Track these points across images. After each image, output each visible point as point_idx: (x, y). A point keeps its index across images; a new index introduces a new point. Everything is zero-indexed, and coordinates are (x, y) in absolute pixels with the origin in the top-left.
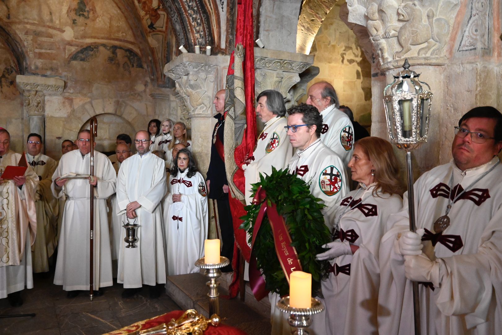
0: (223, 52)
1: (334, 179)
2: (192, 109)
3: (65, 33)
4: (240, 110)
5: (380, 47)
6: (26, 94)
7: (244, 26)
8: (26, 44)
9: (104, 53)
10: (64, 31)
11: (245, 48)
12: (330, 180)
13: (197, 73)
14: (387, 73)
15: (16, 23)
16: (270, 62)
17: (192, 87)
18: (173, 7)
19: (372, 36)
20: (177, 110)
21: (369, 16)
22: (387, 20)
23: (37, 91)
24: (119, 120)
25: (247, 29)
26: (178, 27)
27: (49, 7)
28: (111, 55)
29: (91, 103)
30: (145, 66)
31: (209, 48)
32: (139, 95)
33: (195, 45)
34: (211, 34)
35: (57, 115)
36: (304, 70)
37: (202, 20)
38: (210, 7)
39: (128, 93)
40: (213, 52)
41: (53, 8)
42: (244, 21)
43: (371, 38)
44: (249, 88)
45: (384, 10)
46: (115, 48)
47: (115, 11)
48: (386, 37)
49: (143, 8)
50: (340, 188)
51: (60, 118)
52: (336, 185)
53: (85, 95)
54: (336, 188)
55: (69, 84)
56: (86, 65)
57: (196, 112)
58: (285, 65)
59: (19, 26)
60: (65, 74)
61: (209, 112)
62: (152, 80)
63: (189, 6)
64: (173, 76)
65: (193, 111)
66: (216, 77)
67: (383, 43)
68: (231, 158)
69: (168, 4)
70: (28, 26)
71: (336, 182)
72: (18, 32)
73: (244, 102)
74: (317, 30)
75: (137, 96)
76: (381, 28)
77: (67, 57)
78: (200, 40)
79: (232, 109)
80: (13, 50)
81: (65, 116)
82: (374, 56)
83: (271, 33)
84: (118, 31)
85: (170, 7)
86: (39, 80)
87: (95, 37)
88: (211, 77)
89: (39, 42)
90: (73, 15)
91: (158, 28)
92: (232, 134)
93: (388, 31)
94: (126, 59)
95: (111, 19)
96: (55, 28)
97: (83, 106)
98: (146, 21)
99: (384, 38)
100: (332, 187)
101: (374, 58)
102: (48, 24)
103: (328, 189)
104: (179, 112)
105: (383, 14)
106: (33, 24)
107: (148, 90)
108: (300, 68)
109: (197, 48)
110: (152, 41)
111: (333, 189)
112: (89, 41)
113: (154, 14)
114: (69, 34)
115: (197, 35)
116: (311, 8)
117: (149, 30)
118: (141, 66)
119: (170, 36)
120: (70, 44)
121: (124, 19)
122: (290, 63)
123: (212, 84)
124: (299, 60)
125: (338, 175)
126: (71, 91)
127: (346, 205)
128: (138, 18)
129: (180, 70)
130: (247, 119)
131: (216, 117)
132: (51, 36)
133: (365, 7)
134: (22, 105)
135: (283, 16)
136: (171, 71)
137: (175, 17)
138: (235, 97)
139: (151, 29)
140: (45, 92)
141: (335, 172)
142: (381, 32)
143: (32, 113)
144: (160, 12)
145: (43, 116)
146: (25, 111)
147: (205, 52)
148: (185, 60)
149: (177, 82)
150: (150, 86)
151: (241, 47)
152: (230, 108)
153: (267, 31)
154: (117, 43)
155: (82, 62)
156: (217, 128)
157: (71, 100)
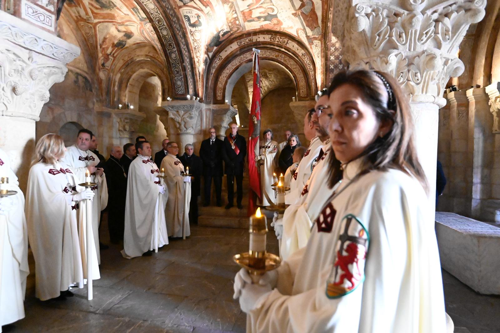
9: (72, 77)
28: (76, 79)
29: (64, 113)
30: (93, 91)
39: (85, 109)
46: (78, 74)
49: (102, 52)
53: (61, 107)
75: (89, 111)
81: (49, 121)
84: (80, 63)
91: (106, 67)
94: (83, 84)
97: (60, 115)
98: (101, 60)
107: (95, 108)
110: (102, 75)
113: (107, 57)
117: (101, 67)
118: (91, 91)
119: (111, 74)
128: (95, 57)
139: (103, 66)
144: (110, 57)
150: (96, 105)
154: (78, 71)
157: (52, 110)
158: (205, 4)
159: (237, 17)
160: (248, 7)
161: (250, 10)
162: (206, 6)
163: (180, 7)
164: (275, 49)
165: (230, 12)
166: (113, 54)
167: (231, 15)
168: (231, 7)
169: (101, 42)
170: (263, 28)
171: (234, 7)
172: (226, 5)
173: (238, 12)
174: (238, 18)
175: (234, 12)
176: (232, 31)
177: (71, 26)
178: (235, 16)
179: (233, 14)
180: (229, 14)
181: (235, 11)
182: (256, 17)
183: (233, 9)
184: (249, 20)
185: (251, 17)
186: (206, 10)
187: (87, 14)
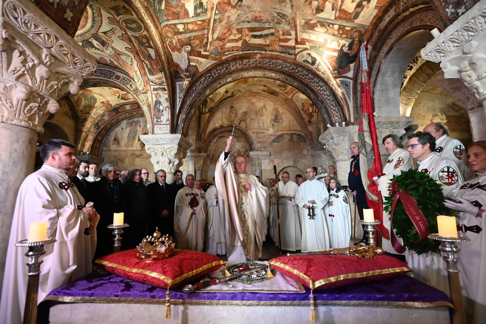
0: (353, 124)
1: (451, 175)
2: (337, 157)
4: (369, 149)
5: (475, 86)
6: (254, 160)
7: (367, 103)
8: (253, 138)
9: (287, 138)
10: (269, 130)
11: (369, 115)
12: (448, 175)
13: (338, 137)
14: (484, 102)
15: (249, 129)
16: (384, 124)
17: (336, 145)
18: (323, 106)
19: (466, 82)
20: (326, 162)
21: (462, 70)
22: (478, 68)
23: (258, 158)
24: (295, 169)
25: (369, 105)
26: (325, 116)
27: (262, 120)
28: (290, 138)
29: (282, 162)
30: (307, 141)
31: (344, 123)
32: (305, 156)
33: (336, 123)
34: (344, 116)
35: (267, 168)
36: (408, 126)
37: (338, 110)
38: (343, 103)
39: (299, 155)
40: (347, 125)
41: (264, 121)
42: (367, 101)
43: (466, 83)
44: (374, 136)
45: (474, 62)
46: (292, 134)
47: (291, 117)
48: (479, 79)
49: (305, 113)
50: (457, 180)
51: (268, 170)
52: (453, 179)
53: (279, 158)
54: (454, 181)
55: (272, 154)
56: (279, 144)
57: (339, 158)
58: (394, 125)
59: (251, 131)
60: (270, 149)
61: (347, 157)
62: (311, 148)
63: (331, 104)
64: (323, 142)
65: (337, 158)
66: (350, 138)
67: (478, 83)
68: (365, 177)
69: (319, 106)
70: (254, 130)
71: (453, 176)
72: (250, 133)
73: (372, 144)
74: (412, 104)
75: (304, 156)
76: (474, 74)
77: (270, 141)
78: (338, 120)
79: (364, 150)
80: (248, 142)
81: (271, 169)
82: (468, 98)
83: (382, 108)
84: (293, 126)
85: (321, 107)
86: (259, 153)
87: (282, 131)
88: (347, 138)
89: (258, 136)
90: (273, 122)
91: (313, 122)
92: (365, 164)
93: (480, 74)
94: (298, 139)
95: (289, 121)
96: (265, 129)
97: (278, 163)
98: (307, 119)
99: (477, 80)
100: (450, 180)
101: (469, 99)
102: (262, 128)
103: (447, 181)
104: (327, 163)
105: (474, 65)
107: (309, 153)
108: (404, 125)
109: (337, 124)
110: (310, 128)
111: (451, 181)
112: (280, 133)
113: (311, 115)
114: (271, 131)
115: (337, 118)
116: (406, 92)
117: (308, 123)
118: (305, 142)
119: (319, 125)
120: (272, 135)
121: (295, 121)
122: (398, 123)
123: (347, 142)
124: (404, 120)
125: (454, 172)
126: (273, 157)
127: (465, 188)
128: (303, 119)
129: (328, 137)
130: (374, 153)
131: (352, 157)
132: (263, 133)
133: (457, 66)
134: (252, 165)
135: (389, 98)
136: (323, 139)
137: (324, 111)
138: (365, 142)
140: (262, 158)
141: (451, 170)
142: (474, 77)
143: (256, 168)
144: (313, 114)
145: (261, 169)
146: (253, 168)
147: (342, 126)
148: (331, 131)
149: (328, 144)
150: (310, 151)
151: (366, 115)
152: (362, 149)
153: (379, 107)
154: (293, 132)
155: (277, 143)
156: (354, 163)
157: (273, 161)
158: (303, 43)
159: (340, 26)
160: (334, 11)
161: (340, 10)
162: (304, 44)
163: (295, 59)
164: (407, 16)
165: (327, 29)
166: (315, 111)
167: (332, 29)
168: (323, 25)
169: (301, 107)
170: (381, 7)
171: (325, 22)
172: (316, 29)
173: (334, 23)
174: (342, 26)
175: (331, 26)
176: (356, 37)
177: (285, 107)
178: (336, 27)
179: (333, 27)
180: (330, 31)
181: (330, 24)
182: (355, 8)
183: (326, 24)
184: (353, 17)
185: (349, 13)
186: (307, 45)
187: (285, 96)
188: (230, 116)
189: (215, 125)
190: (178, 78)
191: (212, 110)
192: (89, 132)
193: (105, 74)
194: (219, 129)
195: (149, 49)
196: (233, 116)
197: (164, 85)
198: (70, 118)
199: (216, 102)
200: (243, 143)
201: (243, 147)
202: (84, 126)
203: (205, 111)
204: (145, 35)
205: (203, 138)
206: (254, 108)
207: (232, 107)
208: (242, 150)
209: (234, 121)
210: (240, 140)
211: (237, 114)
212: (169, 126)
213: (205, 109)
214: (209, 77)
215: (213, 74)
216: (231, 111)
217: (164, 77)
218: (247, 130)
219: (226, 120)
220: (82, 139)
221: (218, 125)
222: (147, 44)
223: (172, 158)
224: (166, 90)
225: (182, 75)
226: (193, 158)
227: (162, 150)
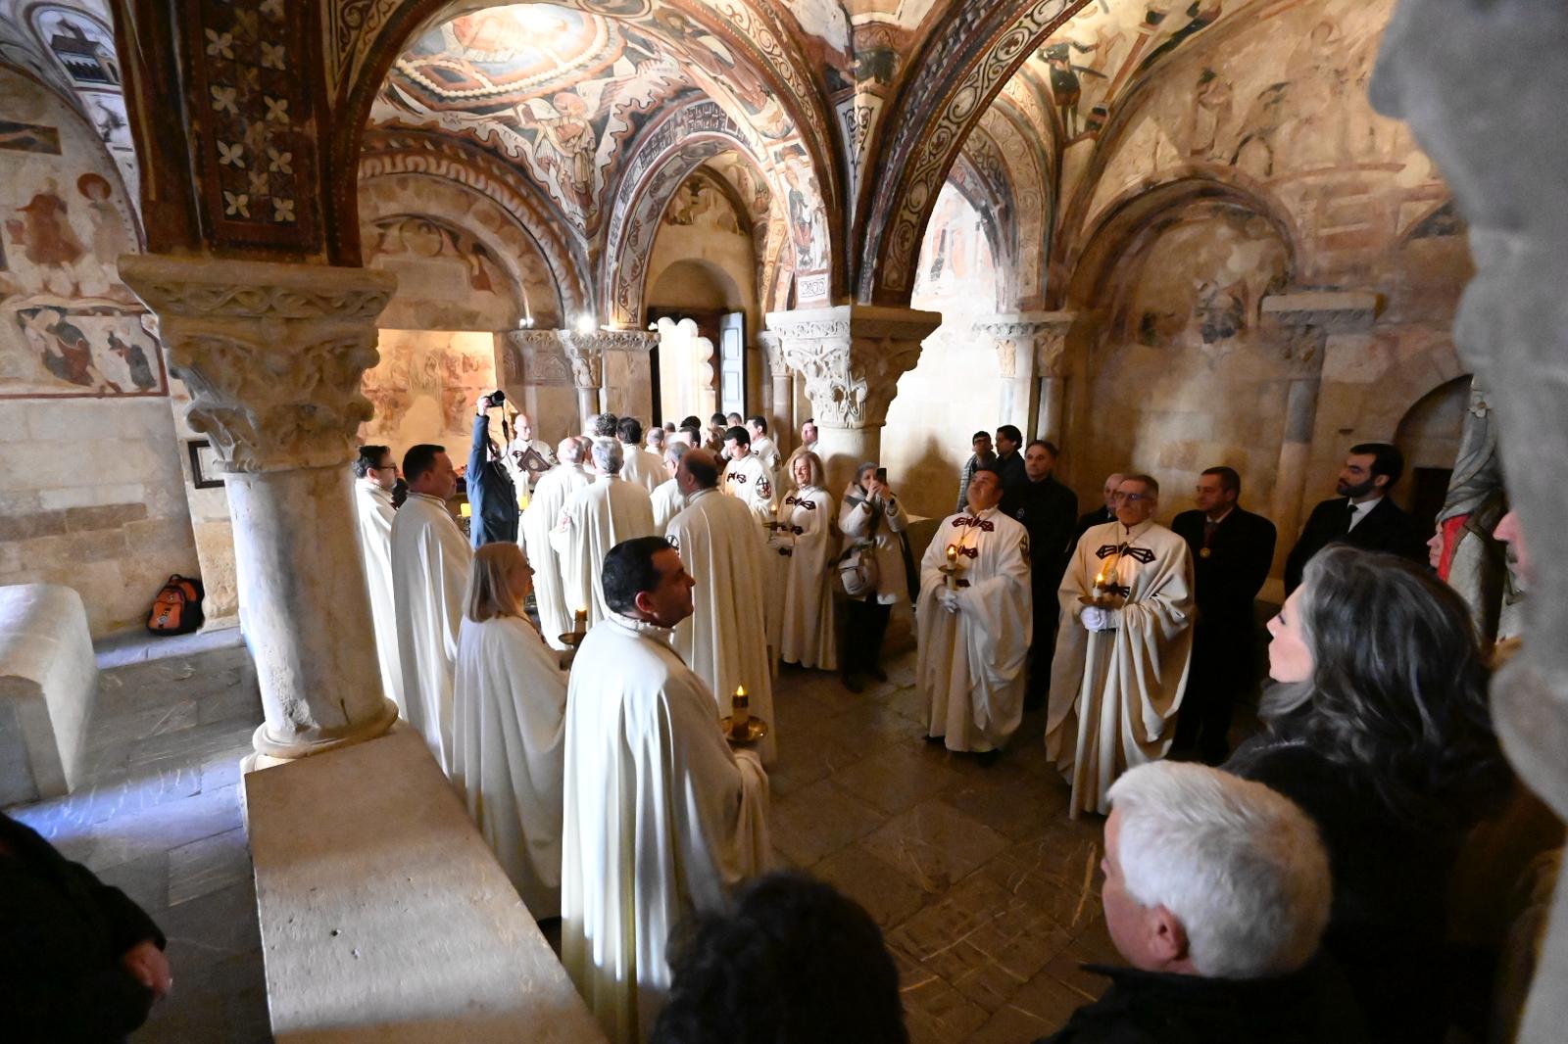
3: (1404, 172)
6: (1285, 334)
8: (1299, 222)
10: (1403, 166)
15: (1283, 180)
23: (1309, 327)
27: (1369, 117)
29: (1450, 344)
35: (1351, 378)
51: (1357, 385)
53: (1434, 325)
55: (1392, 303)
56: (1453, 243)
59: (1290, 186)
60: (1386, 275)
70: (1310, 180)
72: (1285, 200)
77: (1399, 232)
81: (1372, 379)
86: (1314, 302)
89: (1330, 211)
96: (1376, 167)
97: (1425, 353)
102: (1360, 161)
106: (1323, 171)
114: (1414, 171)
120: (1414, 196)
126: (1395, 319)
132: (1362, 189)
140: (1328, 327)
143: (1292, 375)
145: (1318, 381)
155: (1442, 239)
157: (1392, 341)
188: (1194, 126)
189: (1123, 183)
190: (836, 89)
191: (1099, 119)
192: (781, 261)
193: (710, 116)
194: (1140, 196)
195: (703, 39)
196: (1208, 118)
197: (794, 137)
198: (734, 232)
199: (1112, 76)
200: (1263, 242)
201: (1261, 267)
202: (765, 247)
203: (1075, 130)
204: (662, 8)
205: (1071, 246)
206: (1326, 51)
207: (1208, 76)
208: (1259, 279)
209: (1212, 146)
210: (1252, 232)
211: (1228, 106)
212: (826, 277)
213: (1074, 121)
214: (957, 32)
215: (970, 17)
216: (1199, 101)
217: (783, 110)
218: (1274, 183)
219: (1174, 152)
220: (767, 283)
221: (1133, 182)
222: (688, 30)
223: (841, 382)
224: (802, 153)
225: (844, 75)
226: (1031, 330)
227: (817, 358)
